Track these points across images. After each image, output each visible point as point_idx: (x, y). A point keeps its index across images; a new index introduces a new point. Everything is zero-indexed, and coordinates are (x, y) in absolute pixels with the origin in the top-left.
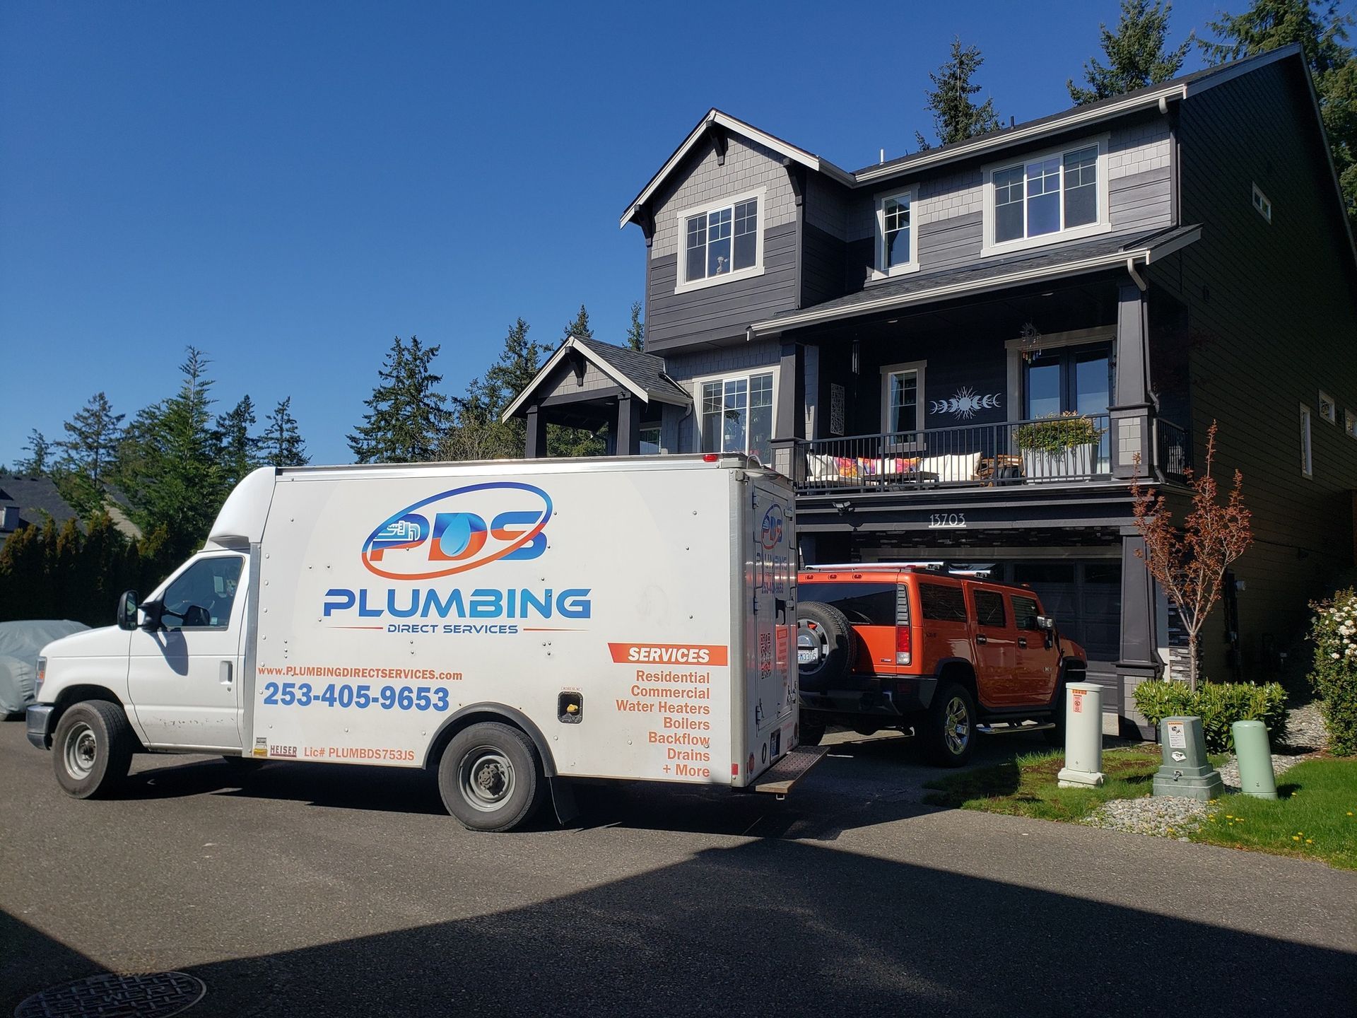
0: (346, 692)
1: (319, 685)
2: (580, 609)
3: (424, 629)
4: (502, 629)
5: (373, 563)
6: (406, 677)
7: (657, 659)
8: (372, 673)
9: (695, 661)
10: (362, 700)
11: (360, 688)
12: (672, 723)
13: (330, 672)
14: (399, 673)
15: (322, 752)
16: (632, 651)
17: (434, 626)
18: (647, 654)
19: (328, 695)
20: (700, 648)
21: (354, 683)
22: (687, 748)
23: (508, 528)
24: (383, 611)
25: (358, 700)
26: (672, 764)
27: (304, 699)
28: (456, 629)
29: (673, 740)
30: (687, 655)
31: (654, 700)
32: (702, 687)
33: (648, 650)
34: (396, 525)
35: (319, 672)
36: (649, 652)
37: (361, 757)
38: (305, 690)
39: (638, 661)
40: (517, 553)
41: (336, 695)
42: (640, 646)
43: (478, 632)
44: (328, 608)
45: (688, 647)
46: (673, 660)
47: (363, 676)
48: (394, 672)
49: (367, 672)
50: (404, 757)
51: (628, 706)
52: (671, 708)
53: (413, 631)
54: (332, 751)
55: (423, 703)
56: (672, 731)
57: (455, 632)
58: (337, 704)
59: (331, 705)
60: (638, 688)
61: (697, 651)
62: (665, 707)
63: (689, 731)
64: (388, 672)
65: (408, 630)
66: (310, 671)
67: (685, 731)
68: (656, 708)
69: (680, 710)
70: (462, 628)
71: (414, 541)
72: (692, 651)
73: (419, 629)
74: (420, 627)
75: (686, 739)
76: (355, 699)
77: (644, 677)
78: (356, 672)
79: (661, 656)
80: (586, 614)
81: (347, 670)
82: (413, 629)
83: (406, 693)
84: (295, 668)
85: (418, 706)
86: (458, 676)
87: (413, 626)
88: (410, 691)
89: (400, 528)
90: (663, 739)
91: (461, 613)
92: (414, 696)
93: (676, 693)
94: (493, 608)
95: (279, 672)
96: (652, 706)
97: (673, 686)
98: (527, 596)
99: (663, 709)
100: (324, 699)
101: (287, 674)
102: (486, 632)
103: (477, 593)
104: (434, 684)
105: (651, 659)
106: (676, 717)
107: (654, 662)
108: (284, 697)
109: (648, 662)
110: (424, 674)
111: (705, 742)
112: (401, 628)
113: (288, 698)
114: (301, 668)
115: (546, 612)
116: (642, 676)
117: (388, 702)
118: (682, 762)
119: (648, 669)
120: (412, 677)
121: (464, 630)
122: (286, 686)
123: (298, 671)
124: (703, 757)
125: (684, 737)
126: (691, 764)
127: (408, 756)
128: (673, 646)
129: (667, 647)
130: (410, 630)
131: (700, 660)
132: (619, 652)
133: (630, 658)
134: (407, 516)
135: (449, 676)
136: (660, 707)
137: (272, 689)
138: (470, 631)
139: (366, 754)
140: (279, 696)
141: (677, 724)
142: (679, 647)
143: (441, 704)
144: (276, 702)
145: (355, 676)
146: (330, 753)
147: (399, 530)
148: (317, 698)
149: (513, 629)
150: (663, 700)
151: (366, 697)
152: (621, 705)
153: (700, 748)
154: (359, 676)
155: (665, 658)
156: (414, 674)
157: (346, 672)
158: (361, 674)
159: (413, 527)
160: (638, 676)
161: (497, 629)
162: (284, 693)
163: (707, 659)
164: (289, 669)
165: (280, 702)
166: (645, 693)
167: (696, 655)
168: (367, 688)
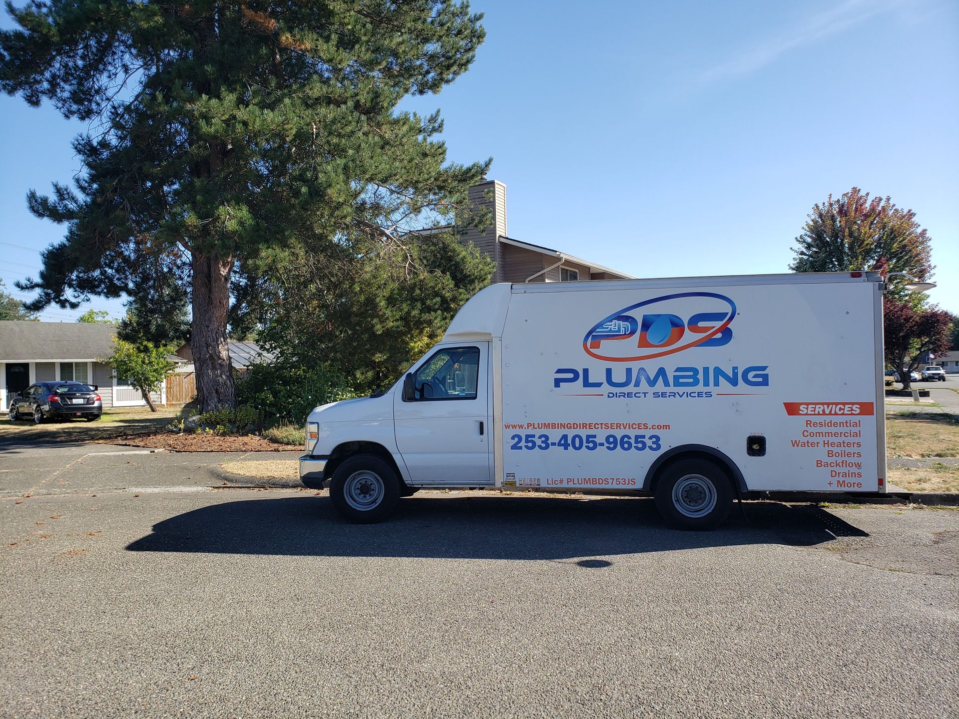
0: (577, 439)
1: (555, 436)
2: (760, 380)
3: (637, 395)
4: (700, 395)
5: (592, 350)
6: (625, 428)
7: (821, 413)
8: (597, 426)
9: (850, 413)
10: (591, 445)
11: (588, 437)
12: (834, 454)
13: (563, 426)
14: (618, 426)
15: (561, 481)
16: (802, 407)
17: (645, 393)
18: (813, 409)
19: (563, 442)
20: (853, 404)
21: (583, 433)
22: (845, 469)
23: (701, 324)
24: (603, 383)
25: (587, 445)
26: (834, 480)
27: (543, 445)
28: (663, 395)
29: (835, 465)
30: (844, 409)
31: (820, 439)
32: (855, 430)
33: (814, 406)
34: (610, 323)
35: (554, 426)
36: (815, 408)
37: (593, 484)
38: (543, 439)
39: (807, 414)
40: (709, 342)
41: (569, 441)
42: (807, 404)
43: (681, 397)
44: (558, 382)
45: (844, 404)
46: (833, 412)
47: (590, 428)
48: (615, 425)
49: (593, 425)
50: (627, 483)
51: (800, 444)
52: (833, 444)
53: (628, 397)
54: (569, 480)
55: (640, 445)
56: (833, 459)
57: (662, 397)
58: (570, 448)
59: (566, 448)
60: (807, 432)
61: (851, 406)
62: (828, 444)
63: (846, 458)
64: (610, 425)
65: (624, 396)
66: (547, 426)
67: (843, 458)
68: (821, 444)
69: (839, 445)
70: (668, 394)
71: (625, 334)
72: (847, 406)
73: (633, 396)
74: (633, 394)
75: (844, 464)
76: (585, 444)
77: (812, 425)
78: (584, 426)
79: (824, 411)
80: (765, 382)
81: (577, 424)
82: (628, 395)
83: (626, 439)
84: (534, 424)
85: (636, 448)
86: (667, 427)
87: (628, 393)
88: (629, 438)
89: (614, 325)
90: (827, 465)
91: (667, 384)
92: (632, 441)
93: (836, 434)
94: (691, 380)
95: (521, 427)
96: (818, 443)
97: (833, 430)
98: (718, 372)
99: (826, 445)
100: (560, 444)
101: (528, 428)
102: (687, 397)
103: (678, 370)
104: (648, 433)
105: (816, 413)
106: (836, 449)
107: (819, 414)
108: (527, 444)
109: (815, 414)
110: (639, 426)
111: (858, 465)
112: (618, 394)
113: (530, 445)
114: (539, 424)
115: (734, 382)
116: (810, 424)
117: (612, 446)
118: (841, 479)
119: (814, 419)
120: (629, 428)
121: (669, 396)
122: (527, 436)
123: (536, 426)
124: (857, 475)
125: (843, 463)
126: (848, 480)
127: (630, 482)
128: (833, 404)
129: (828, 404)
130: (626, 396)
131: (853, 412)
132: (792, 409)
133: (801, 412)
134: (619, 317)
135: (659, 427)
136: (824, 444)
137: (516, 439)
138: (674, 396)
139: (597, 481)
140: (523, 444)
141: (837, 455)
142: (837, 404)
143: (654, 446)
144: (521, 448)
145: (583, 428)
146: (568, 482)
147: (612, 327)
148: (553, 444)
149: (709, 395)
150: (826, 439)
151: (594, 443)
152: (795, 444)
153: (854, 469)
154: (586, 428)
155: (827, 412)
156: (631, 426)
157: (575, 426)
158: (588, 427)
159: (624, 326)
160: (807, 424)
161: (696, 395)
162: (527, 441)
163: (858, 411)
164: (529, 425)
165: (524, 447)
166: (812, 435)
167: (850, 409)
168: (595, 436)
